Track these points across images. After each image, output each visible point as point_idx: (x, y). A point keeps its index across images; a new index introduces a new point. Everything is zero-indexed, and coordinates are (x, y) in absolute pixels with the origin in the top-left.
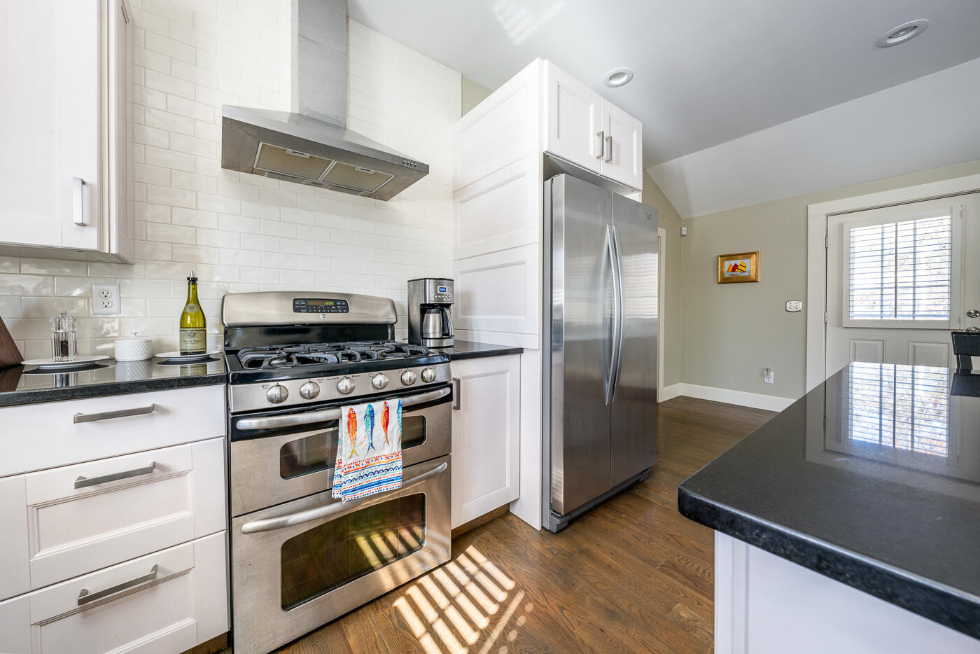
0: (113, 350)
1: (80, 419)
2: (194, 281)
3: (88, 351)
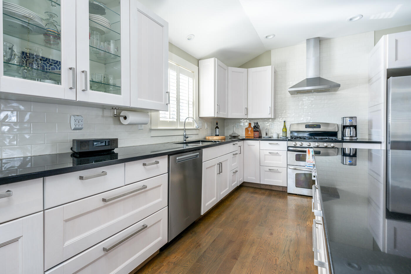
0: (273, 135)
1: (270, 144)
2: (285, 122)
3: (269, 135)
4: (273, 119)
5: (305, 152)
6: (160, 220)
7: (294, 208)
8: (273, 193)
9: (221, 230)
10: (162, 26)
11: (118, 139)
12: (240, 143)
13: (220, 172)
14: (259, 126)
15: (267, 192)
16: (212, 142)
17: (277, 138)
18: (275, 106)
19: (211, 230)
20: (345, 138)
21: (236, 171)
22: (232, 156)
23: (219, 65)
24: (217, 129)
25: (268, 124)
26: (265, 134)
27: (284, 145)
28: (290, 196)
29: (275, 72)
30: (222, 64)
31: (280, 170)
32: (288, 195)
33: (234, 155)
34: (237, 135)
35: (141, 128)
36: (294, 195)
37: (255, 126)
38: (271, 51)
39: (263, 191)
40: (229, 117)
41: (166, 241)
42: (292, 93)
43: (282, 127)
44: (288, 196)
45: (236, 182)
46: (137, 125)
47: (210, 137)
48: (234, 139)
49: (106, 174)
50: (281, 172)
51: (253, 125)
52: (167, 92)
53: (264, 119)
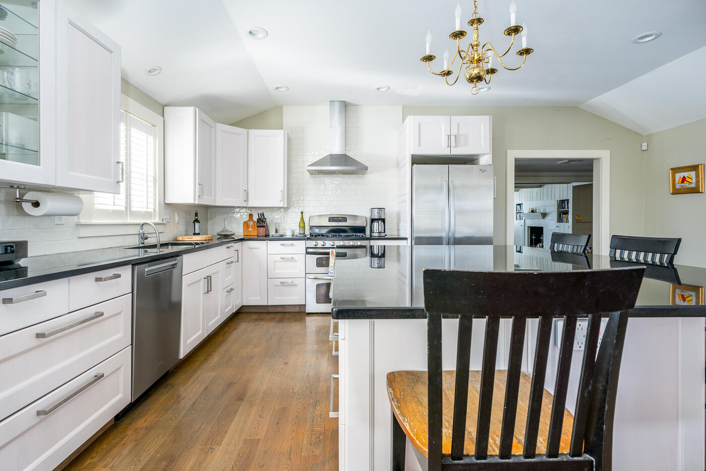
0: (285, 232)
2: (302, 213)
3: (281, 232)
4: (286, 209)
5: (328, 254)
6: (120, 368)
7: (314, 330)
8: (287, 316)
9: (214, 374)
10: (111, 52)
11: (27, 241)
12: (237, 246)
13: (209, 290)
14: (265, 219)
15: (278, 316)
16: (191, 244)
17: (291, 237)
18: (288, 190)
19: (198, 377)
20: (373, 234)
21: (232, 290)
22: (226, 266)
23: (202, 120)
24: (196, 224)
25: (278, 216)
26: (274, 230)
27: (301, 246)
28: (309, 316)
29: (289, 140)
30: (206, 118)
31: (296, 281)
32: (308, 316)
33: (228, 263)
34: (231, 233)
35: (60, 222)
36: (314, 315)
37: (260, 219)
38: (282, 107)
39: (272, 315)
40: (218, 204)
41: (128, 400)
42: (312, 173)
43: (299, 220)
44: (307, 318)
45: (231, 307)
46: (53, 217)
47: (186, 237)
48: (225, 240)
49: (45, 294)
50: (297, 285)
51: (255, 218)
52: (118, 162)
53: (273, 208)
